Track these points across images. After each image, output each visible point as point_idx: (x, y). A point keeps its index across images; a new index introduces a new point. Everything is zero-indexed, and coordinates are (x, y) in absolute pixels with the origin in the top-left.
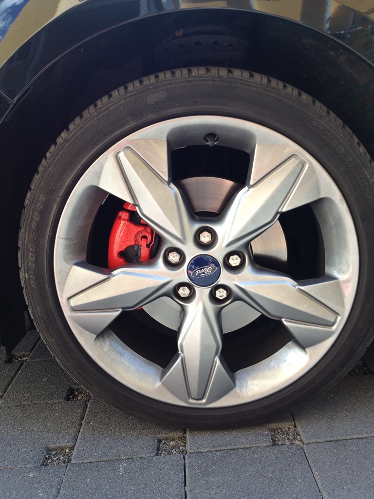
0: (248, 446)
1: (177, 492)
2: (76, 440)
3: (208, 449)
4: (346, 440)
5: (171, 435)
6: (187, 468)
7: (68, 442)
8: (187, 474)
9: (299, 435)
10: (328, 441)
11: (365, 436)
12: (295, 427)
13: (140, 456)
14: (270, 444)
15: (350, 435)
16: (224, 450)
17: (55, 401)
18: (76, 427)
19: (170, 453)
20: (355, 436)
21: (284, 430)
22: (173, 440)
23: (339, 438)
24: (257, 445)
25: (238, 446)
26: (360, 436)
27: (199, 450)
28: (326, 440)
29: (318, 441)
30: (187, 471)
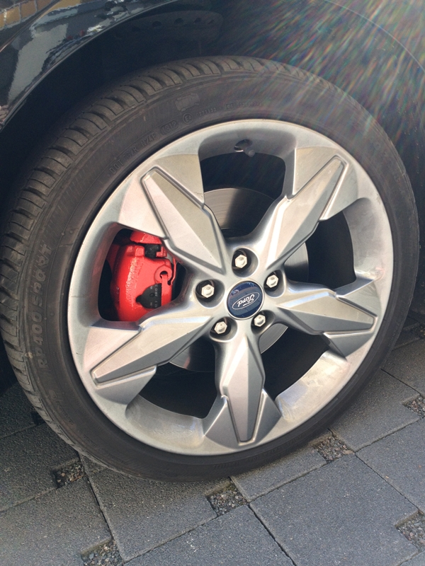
0: (306, 472)
1: (272, 548)
2: (110, 531)
3: (269, 489)
4: (389, 435)
5: (217, 487)
6: (262, 518)
7: (102, 538)
8: (266, 525)
9: (343, 444)
10: (375, 442)
11: (403, 426)
12: (334, 436)
13: (201, 523)
14: (325, 462)
15: (390, 429)
16: (285, 484)
17: (43, 493)
18: (97, 516)
19: (229, 509)
20: (395, 429)
21: (324, 442)
22: (221, 492)
23: (383, 435)
24: (314, 468)
25: (296, 476)
26: (399, 428)
27: (261, 494)
28: (372, 441)
29: (366, 444)
30: (264, 521)
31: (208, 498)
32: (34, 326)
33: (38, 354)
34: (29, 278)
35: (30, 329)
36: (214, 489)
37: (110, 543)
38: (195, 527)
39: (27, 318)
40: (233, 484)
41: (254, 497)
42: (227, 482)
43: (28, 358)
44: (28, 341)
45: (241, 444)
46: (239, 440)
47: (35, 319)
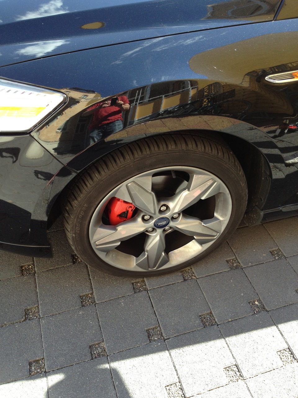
0: (174, 283)
1: (151, 312)
2: (92, 289)
3: (157, 287)
4: (214, 274)
6: (151, 298)
7: (89, 291)
8: (152, 302)
9: (193, 273)
11: (221, 271)
12: (191, 268)
13: (128, 295)
14: (183, 280)
15: (215, 272)
16: (164, 286)
17: (68, 265)
19: (140, 291)
20: (217, 272)
21: (186, 271)
22: (139, 282)
23: (211, 274)
24: (178, 282)
25: (170, 283)
26: (219, 272)
27: (153, 288)
28: (206, 275)
29: (202, 276)
30: (151, 300)
31: (133, 284)
32: (77, 228)
33: (77, 236)
34: (78, 213)
35: (75, 228)
36: (136, 281)
37: (92, 294)
38: (125, 295)
39: (75, 225)
40: (144, 280)
41: (151, 289)
42: (142, 279)
43: (73, 236)
44: (74, 231)
45: (150, 269)
46: (149, 267)
47: (78, 225)
